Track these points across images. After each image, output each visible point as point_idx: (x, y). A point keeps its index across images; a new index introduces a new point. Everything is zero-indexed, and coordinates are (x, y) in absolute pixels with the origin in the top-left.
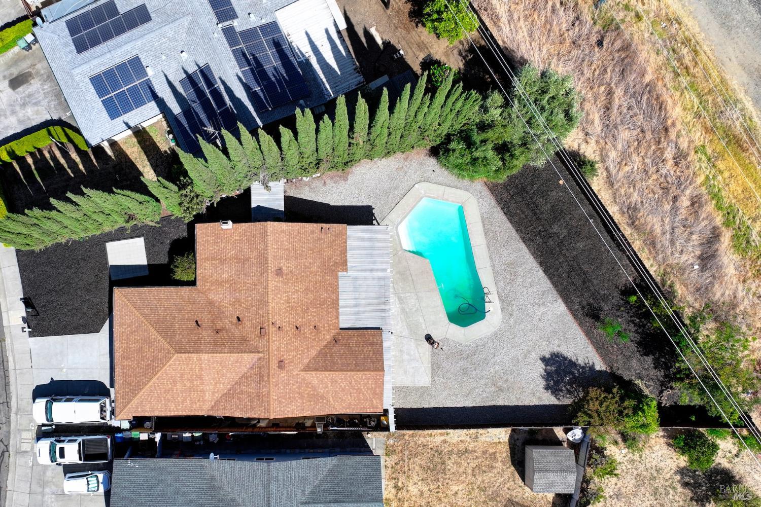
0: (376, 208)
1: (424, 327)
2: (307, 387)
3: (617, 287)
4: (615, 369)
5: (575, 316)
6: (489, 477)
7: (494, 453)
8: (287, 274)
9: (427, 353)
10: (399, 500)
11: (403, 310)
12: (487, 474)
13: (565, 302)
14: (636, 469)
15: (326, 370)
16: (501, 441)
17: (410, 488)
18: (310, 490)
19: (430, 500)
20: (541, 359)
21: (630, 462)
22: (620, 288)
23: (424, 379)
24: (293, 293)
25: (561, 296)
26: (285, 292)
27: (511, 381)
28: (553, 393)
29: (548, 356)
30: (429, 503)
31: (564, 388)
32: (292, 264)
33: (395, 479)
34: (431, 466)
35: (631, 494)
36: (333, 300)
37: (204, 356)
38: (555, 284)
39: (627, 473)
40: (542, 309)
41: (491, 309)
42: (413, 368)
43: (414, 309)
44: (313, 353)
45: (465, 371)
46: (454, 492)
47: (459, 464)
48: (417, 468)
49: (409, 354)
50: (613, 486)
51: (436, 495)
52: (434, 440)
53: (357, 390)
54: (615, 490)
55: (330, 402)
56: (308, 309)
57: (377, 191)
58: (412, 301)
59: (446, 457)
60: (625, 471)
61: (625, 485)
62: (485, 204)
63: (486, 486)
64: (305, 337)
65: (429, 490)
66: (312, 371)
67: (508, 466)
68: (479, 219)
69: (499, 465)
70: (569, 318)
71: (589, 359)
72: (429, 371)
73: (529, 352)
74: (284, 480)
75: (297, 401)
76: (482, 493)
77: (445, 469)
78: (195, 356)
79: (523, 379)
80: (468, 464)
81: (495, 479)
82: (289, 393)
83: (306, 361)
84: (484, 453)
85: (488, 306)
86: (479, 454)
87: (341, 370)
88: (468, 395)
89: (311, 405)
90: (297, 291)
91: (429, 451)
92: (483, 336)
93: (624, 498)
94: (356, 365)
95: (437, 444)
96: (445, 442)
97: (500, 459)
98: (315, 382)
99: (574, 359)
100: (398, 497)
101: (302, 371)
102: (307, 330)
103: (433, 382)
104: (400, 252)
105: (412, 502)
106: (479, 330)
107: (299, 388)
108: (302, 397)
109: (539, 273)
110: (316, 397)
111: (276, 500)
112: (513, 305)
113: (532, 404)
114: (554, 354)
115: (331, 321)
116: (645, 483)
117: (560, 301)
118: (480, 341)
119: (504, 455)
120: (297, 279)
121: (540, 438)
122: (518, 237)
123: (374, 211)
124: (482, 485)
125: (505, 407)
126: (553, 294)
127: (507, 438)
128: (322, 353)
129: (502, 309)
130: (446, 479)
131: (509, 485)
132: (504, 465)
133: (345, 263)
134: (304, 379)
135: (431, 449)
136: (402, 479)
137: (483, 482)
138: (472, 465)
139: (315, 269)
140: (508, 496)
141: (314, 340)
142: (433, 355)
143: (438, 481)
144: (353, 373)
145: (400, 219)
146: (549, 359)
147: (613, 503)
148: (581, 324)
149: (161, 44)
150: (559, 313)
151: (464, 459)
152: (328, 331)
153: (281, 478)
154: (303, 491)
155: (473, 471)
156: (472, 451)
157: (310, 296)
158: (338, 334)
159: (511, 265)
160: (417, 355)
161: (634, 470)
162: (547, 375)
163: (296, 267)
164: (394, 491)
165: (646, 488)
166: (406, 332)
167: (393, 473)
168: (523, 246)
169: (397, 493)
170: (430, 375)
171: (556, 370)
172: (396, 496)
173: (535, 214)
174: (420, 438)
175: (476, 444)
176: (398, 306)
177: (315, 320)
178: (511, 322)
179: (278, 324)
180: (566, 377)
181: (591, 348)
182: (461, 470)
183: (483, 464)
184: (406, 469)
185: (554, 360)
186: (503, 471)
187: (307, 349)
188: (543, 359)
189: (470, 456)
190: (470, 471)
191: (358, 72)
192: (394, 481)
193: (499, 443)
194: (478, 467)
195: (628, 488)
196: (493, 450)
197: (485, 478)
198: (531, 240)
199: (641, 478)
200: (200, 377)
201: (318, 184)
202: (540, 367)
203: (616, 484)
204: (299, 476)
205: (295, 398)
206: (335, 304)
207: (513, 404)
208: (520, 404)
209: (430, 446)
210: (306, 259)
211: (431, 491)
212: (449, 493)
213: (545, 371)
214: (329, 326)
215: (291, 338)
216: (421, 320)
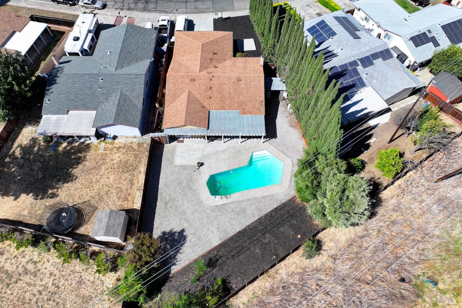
0: (276, 140)
1: (208, 162)
2: (180, 93)
3: (228, 276)
4: (171, 279)
5: (209, 252)
6: (114, 196)
7: (127, 200)
8: (238, 84)
9: (193, 163)
10: (112, 149)
11: (218, 152)
12: (116, 195)
13: (219, 245)
14: (96, 297)
15: (188, 100)
16: (134, 204)
17: (117, 154)
18: (128, 94)
19: (108, 164)
20: (183, 229)
21: (102, 292)
22: (228, 278)
23: (178, 161)
24: (228, 87)
25: (223, 242)
26: (229, 83)
27: (171, 210)
28: (160, 237)
29: (185, 234)
30: (107, 163)
31: (162, 244)
32: (243, 86)
33: (124, 147)
34: (127, 165)
35: (79, 292)
36: (225, 107)
37: (200, 54)
38: (231, 239)
39: (95, 289)
40: (216, 230)
41: (217, 199)
42: (185, 156)
43: (219, 157)
44: (198, 96)
45: (180, 183)
46: (109, 177)
47: (125, 180)
48: (128, 158)
49: (193, 154)
50: (88, 279)
51: (110, 167)
52: (142, 167)
53: (176, 115)
54: (85, 280)
55: (171, 104)
56: (220, 94)
57: (285, 141)
58: (223, 156)
59: (130, 173)
60: (97, 288)
61: (86, 288)
62: (282, 197)
63: (109, 195)
64: (206, 92)
65: (114, 164)
66: (188, 94)
67: (118, 208)
68: (272, 193)
69: (120, 203)
70: (208, 248)
71: (180, 262)
72: (182, 164)
73: (188, 222)
74: (135, 81)
75: (174, 88)
76: (105, 193)
77: (124, 172)
78: (200, 50)
79: (171, 218)
80: (124, 185)
81: (112, 200)
82: (178, 84)
83: (194, 92)
84: (129, 194)
85: (218, 197)
86: (129, 191)
87: (187, 106)
88: (166, 186)
89: (171, 94)
90: (229, 88)
91: (137, 164)
92: (200, 194)
93: (77, 287)
94: (189, 113)
95: (139, 168)
96: (140, 172)
97: (123, 203)
98: (182, 96)
99: (181, 251)
100: (114, 148)
101: (189, 90)
102: (209, 93)
103: (176, 166)
104: (251, 151)
105: (109, 155)
106: (205, 192)
107: (180, 89)
108: (175, 90)
109: (238, 228)
110: (175, 97)
111: (126, 77)
112: (219, 212)
113: (155, 223)
114: (186, 238)
115: (214, 106)
116: (84, 304)
117: (220, 242)
118: (197, 192)
119: (125, 206)
120: (236, 89)
121: (132, 228)
122: (262, 215)
123: (274, 139)
124: (109, 193)
125: (156, 206)
126: (225, 237)
127: (135, 208)
128: (197, 100)
129: (216, 206)
130: (118, 172)
131: (106, 208)
132: (119, 206)
133: (244, 113)
134: (184, 91)
135: (137, 165)
136: (124, 151)
137: (112, 193)
138: (123, 188)
139: (241, 98)
140: (99, 207)
141: (204, 97)
142: (192, 167)
143: (118, 169)
144: (185, 111)
145: (270, 151)
146: (183, 234)
147: (76, 278)
148: (204, 256)
149: (344, 41)
150: (212, 241)
151: (127, 182)
152: (208, 104)
153: (137, 80)
154: (128, 91)
155: (120, 187)
156: (131, 187)
157: (227, 95)
158: (207, 109)
159: (244, 211)
160: (192, 158)
161: (96, 294)
162: (172, 233)
163: (242, 88)
164: (118, 146)
165: (80, 304)
166: (205, 153)
167: (128, 146)
168: (257, 218)
169: (116, 148)
170: (180, 165)
171: (175, 239)
172: (115, 147)
173: (278, 224)
174: (144, 160)
175: (136, 189)
176: (221, 149)
177: (214, 97)
178: (208, 211)
179: (213, 79)
180: (170, 246)
181: (187, 263)
182: (122, 181)
183: (122, 193)
184: (129, 152)
185: (182, 237)
186: (115, 205)
187: (200, 93)
188: (183, 231)
189: (129, 186)
190: (120, 186)
191: (348, 122)
192: (123, 146)
193: (134, 203)
194: (122, 191)
195: (84, 290)
196: (129, 199)
197: (114, 194)
198: (260, 223)
199: (89, 301)
200: (190, 54)
201: (287, 114)
202: (178, 229)
203: (89, 281)
204: (136, 89)
205: (175, 87)
206: (223, 108)
207: (156, 211)
208: (156, 216)
209: (139, 165)
210: (246, 93)
211: (113, 165)
212: (109, 175)
213: (176, 232)
214: (211, 105)
215: (206, 85)
216: (212, 161)
